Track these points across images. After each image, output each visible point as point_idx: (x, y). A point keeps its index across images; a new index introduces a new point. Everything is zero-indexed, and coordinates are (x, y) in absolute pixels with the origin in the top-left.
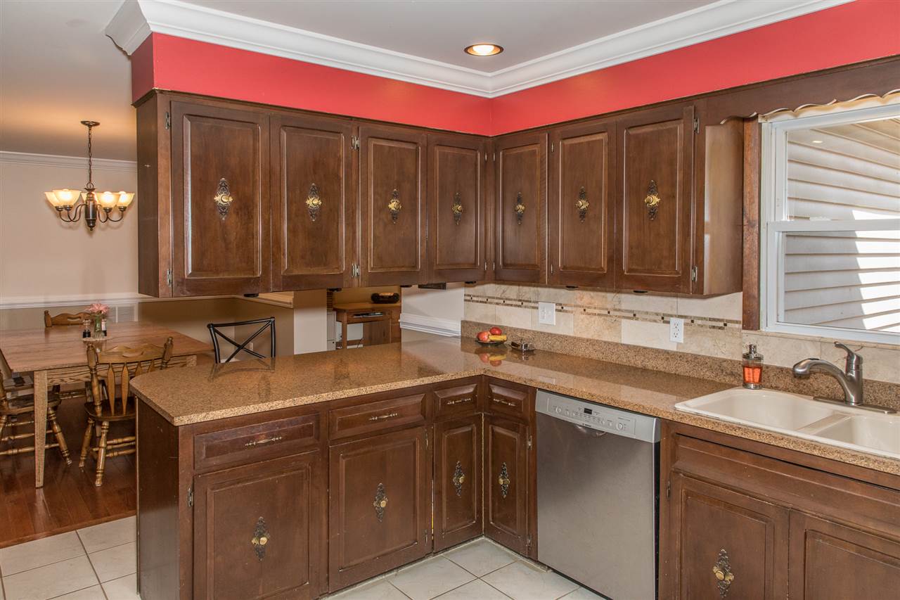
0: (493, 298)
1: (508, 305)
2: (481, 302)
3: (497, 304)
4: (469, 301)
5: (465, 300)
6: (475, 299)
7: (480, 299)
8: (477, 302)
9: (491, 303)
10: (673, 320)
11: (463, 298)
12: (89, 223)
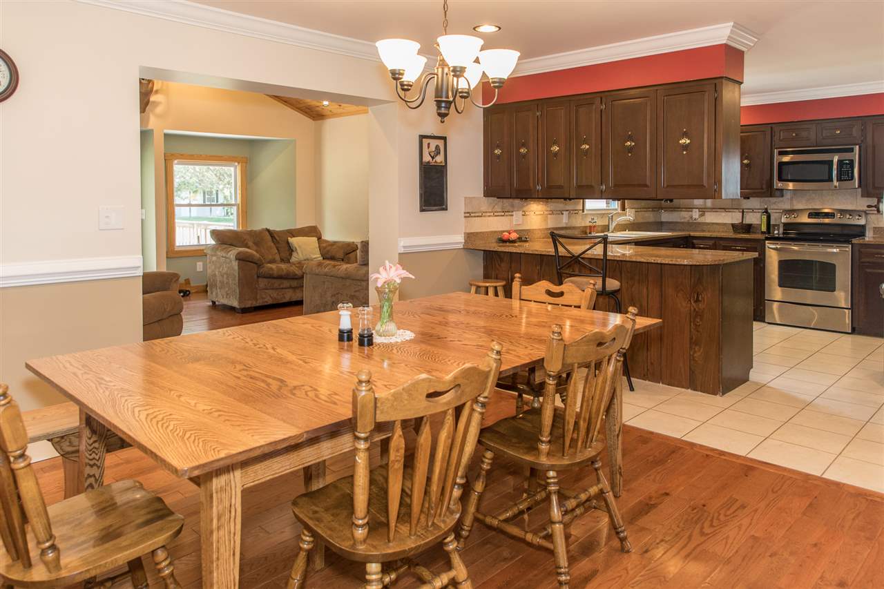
0: (486, 212)
1: (496, 216)
2: (478, 216)
3: (489, 216)
4: (468, 217)
5: (465, 217)
6: (472, 215)
7: (477, 215)
8: (475, 217)
9: (485, 216)
10: (564, 212)
11: (463, 215)
12: (439, 107)
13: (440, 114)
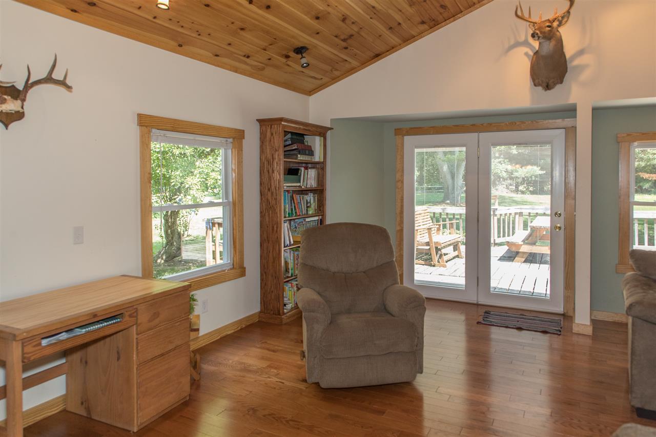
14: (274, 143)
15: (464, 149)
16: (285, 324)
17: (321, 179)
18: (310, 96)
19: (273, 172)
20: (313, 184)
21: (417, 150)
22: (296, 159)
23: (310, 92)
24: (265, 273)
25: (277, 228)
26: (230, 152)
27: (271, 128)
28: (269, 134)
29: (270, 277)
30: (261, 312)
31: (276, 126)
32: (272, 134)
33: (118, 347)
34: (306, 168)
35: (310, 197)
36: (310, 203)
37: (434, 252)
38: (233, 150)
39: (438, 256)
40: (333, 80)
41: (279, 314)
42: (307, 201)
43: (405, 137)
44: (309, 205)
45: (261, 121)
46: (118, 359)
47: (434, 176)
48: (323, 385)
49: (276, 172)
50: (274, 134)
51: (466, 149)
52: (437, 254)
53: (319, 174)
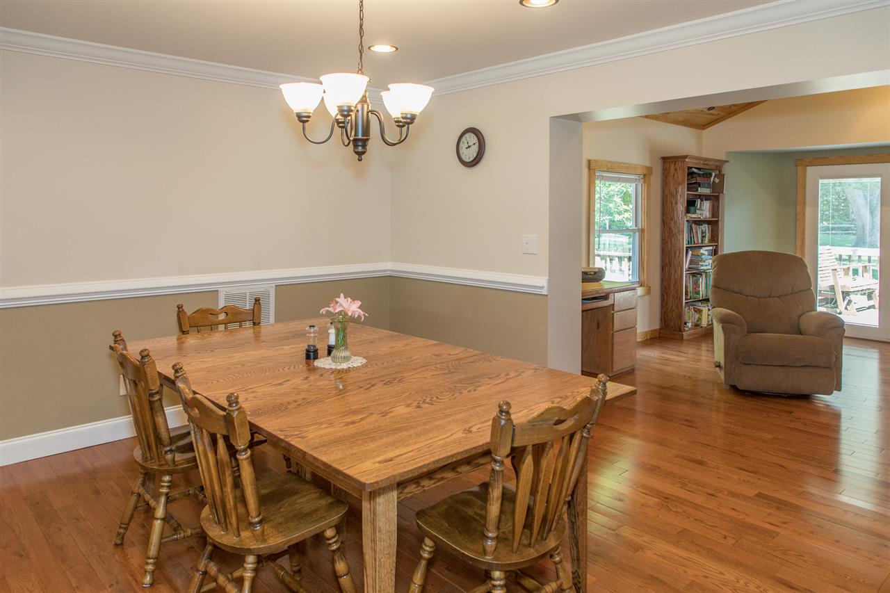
12: (356, 146)
13: (356, 153)
14: (678, 177)
15: (879, 179)
16: (686, 340)
17: (715, 211)
18: (704, 129)
19: (676, 203)
20: (708, 216)
21: (820, 181)
22: (697, 190)
23: (704, 126)
24: (667, 294)
25: (679, 253)
26: (640, 186)
27: (675, 164)
28: (672, 170)
29: (671, 298)
30: (661, 329)
31: (680, 163)
32: (676, 170)
33: (598, 320)
34: (702, 200)
35: (705, 227)
36: (705, 232)
37: (839, 297)
38: (643, 186)
39: (846, 302)
40: (729, 114)
41: (681, 331)
42: (702, 231)
43: (808, 168)
44: (704, 235)
45: (665, 159)
46: (598, 328)
47: (843, 210)
48: (741, 387)
49: (679, 203)
50: (678, 170)
51: (882, 179)
52: (844, 300)
53: (713, 205)
